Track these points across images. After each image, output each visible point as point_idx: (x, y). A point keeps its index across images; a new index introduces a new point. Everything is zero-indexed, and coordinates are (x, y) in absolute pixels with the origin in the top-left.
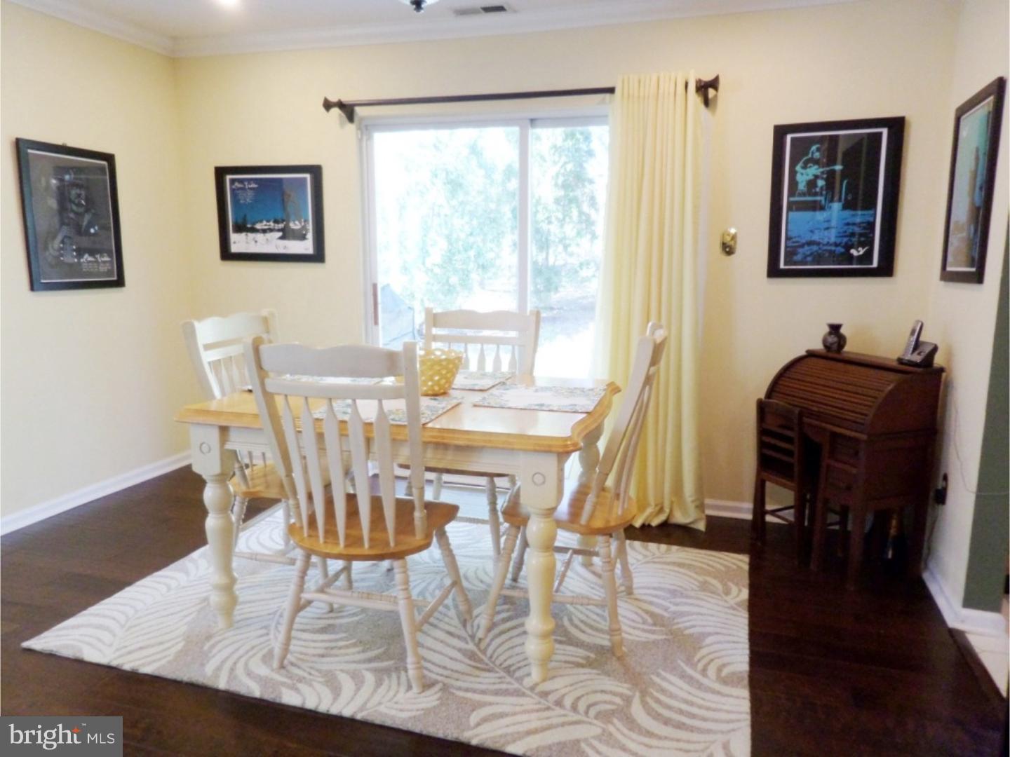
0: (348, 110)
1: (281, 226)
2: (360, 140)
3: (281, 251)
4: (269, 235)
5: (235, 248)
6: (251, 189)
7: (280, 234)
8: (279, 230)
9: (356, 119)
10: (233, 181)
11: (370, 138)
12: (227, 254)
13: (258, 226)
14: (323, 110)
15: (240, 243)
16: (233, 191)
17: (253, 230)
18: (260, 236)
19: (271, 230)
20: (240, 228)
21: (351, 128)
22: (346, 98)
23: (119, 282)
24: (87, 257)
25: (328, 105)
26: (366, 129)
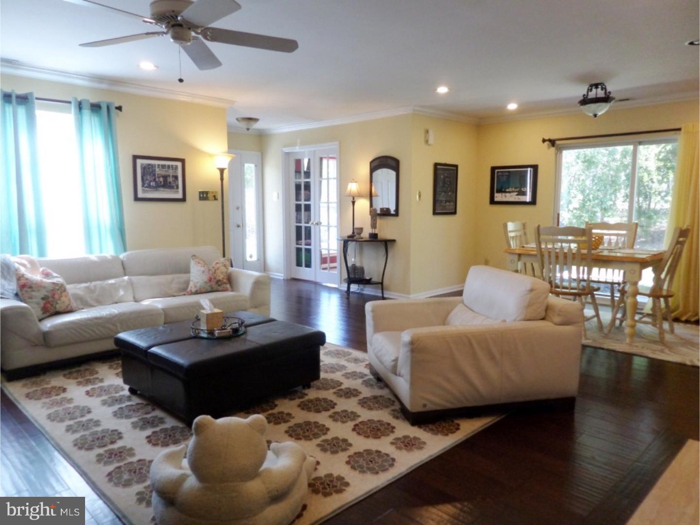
0: (552, 142)
1: (518, 190)
2: (556, 154)
3: (517, 200)
4: (512, 194)
5: (496, 199)
6: (506, 175)
7: (516, 193)
8: (516, 192)
9: (556, 145)
10: (498, 172)
11: (561, 153)
12: (492, 202)
13: (507, 190)
14: (542, 143)
15: (498, 197)
16: (498, 176)
17: (505, 192)
18: (508, 195)
19: (513, 192)
20: (499, 191)
21: (553, 149)
22: (553, 137)
23: (455, 213)
24: (448, 203)
25: (544, 141)
26: (560, 149)
